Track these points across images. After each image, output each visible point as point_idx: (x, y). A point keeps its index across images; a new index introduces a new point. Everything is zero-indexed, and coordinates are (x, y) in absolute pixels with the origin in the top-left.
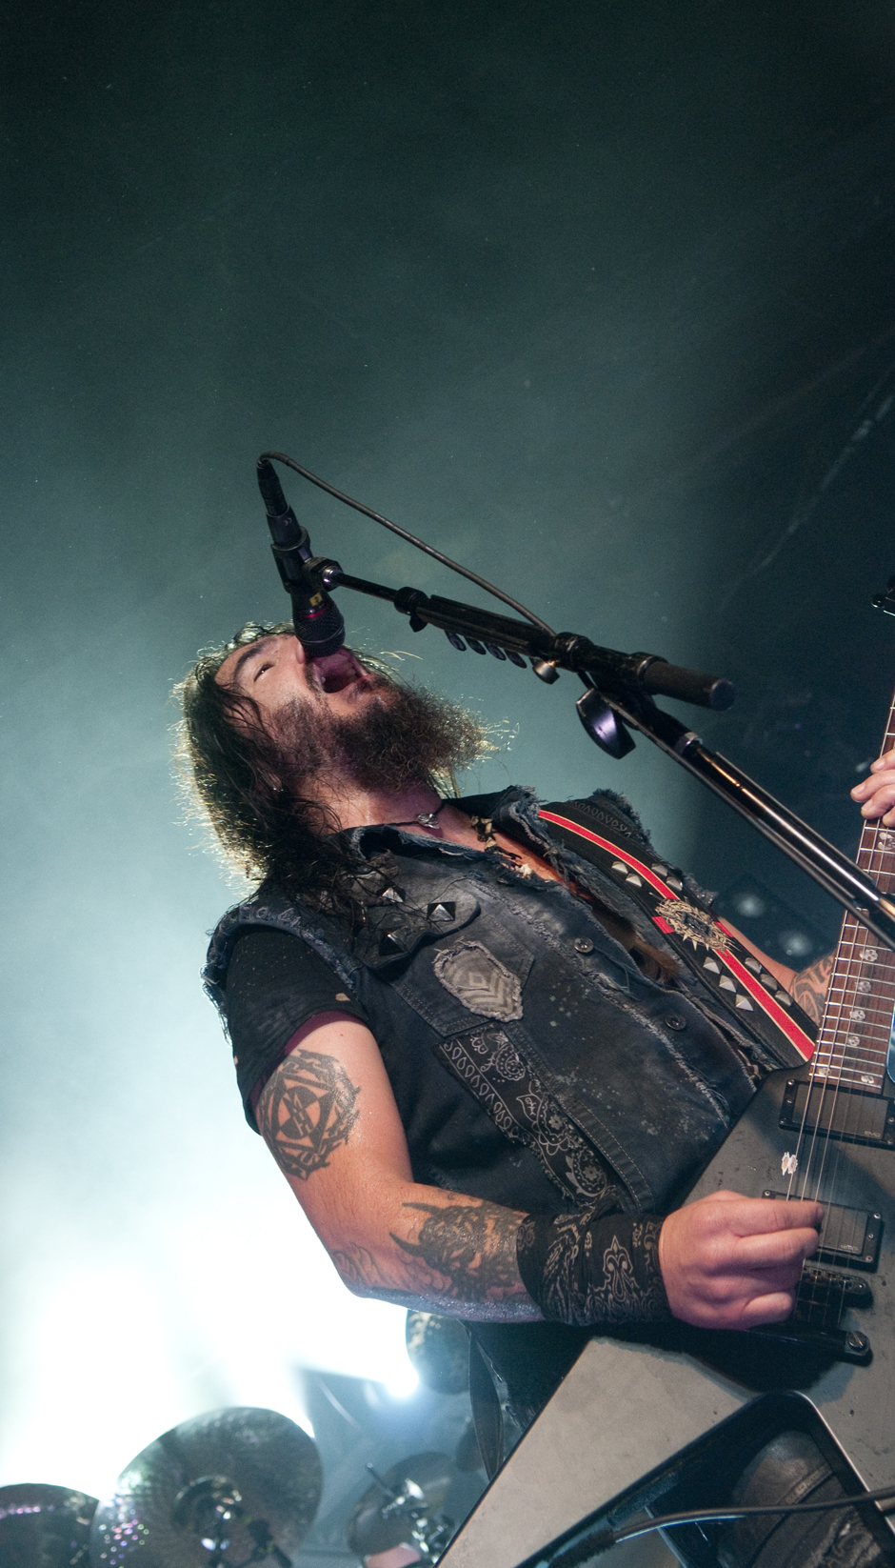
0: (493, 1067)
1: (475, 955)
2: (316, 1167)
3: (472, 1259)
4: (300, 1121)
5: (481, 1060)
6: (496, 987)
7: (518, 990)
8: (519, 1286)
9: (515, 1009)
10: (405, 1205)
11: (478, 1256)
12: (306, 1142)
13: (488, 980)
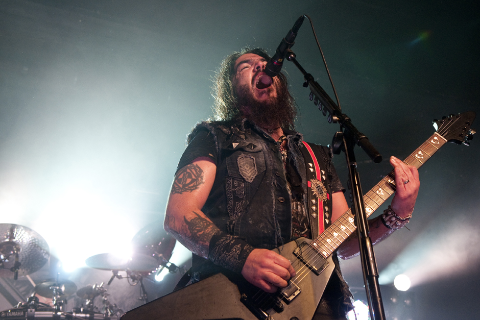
0: (236, 191)
1: (252, 160)
2: (178, 193)
3: (201, 232)
4: (184, 180)
5: (234, 187)
6: (251, 172)
7: (255, 175)
8: (208, 244)
9: (251, 180)
10: (193, 212)
11: (202, 232)
12: (181, 186)
13: (250, 169)
